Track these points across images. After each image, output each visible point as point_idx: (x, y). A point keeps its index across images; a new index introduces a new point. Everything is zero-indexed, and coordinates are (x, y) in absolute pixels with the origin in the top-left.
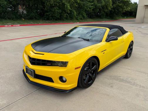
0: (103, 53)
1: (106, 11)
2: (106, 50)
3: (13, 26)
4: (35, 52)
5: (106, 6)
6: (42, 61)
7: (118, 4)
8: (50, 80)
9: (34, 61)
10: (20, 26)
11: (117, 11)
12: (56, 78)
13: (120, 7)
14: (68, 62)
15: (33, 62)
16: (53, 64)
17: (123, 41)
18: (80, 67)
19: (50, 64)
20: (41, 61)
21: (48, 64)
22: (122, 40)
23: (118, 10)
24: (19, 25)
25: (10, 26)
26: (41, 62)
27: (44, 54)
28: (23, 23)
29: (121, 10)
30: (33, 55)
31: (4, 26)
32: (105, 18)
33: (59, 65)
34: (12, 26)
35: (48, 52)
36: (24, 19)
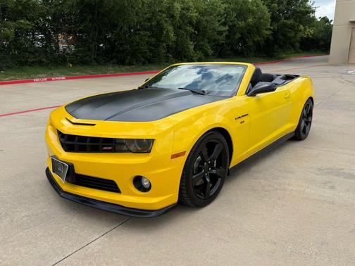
0: (241, 123)
1: (257, 38)
2: (247, 115)
3: (51, 80)
4: (74, 120)
5: (257, 28)
6: (90, 142)
7: (285, 21)
8: (111, 186)
9: (71, 142)
10: (67, 78)
11: (281, 37)
12: (124, 182)
13: (289, 28)
14: (153, 140)
15: (68, 145)
16: (118, 147)
17: (289, 97)
18: (183, 153)
19: (110, 148)
20: (88, 140)
21: (105, 148)
22: (286, 94)
23: (284, 35)
24: (63, 78)
25: (45, 79)
26: (88, 143)
27: (94, 125)
28: (72, 73)
29: (291, 34)
30: (68, 129)
31: (33, 81)
32: (255, 56)
33: (132, 150)
34: (48, 80)
35: (106, 120)
36: (71, 65)
